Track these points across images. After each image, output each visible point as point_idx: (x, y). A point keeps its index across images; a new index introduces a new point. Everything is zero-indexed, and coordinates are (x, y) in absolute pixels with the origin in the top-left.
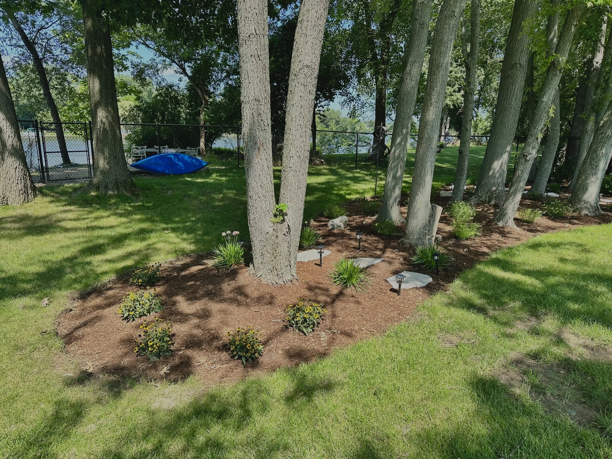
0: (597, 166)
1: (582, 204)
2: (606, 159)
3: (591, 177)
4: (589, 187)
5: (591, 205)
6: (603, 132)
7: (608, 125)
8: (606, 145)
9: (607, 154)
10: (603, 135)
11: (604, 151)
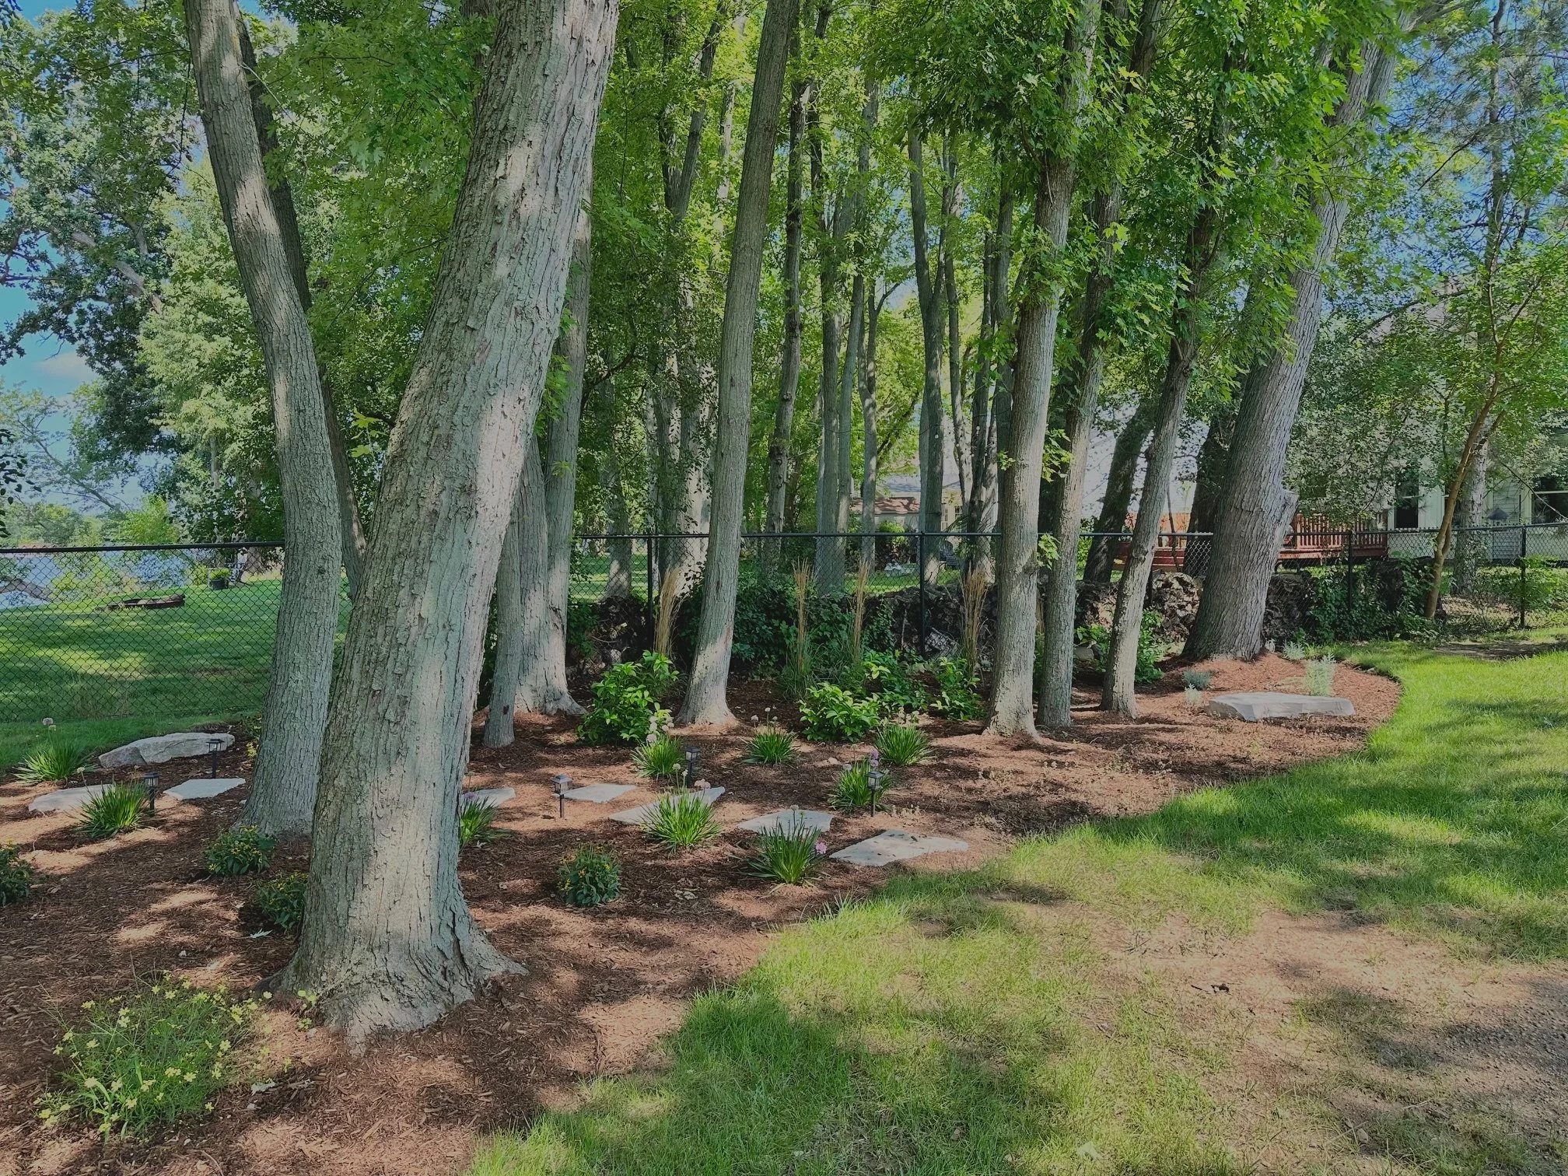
0: (404, 702)
1: (355, 957)
2: (452, 654)
3: (382, 774)
4: (380, 843)
5: (410, 954)
6: (404, 492)
7: (423, 453)
8: (432, 571)
9: (448, 626)
10: (410, 512)
11: (426, 606)
